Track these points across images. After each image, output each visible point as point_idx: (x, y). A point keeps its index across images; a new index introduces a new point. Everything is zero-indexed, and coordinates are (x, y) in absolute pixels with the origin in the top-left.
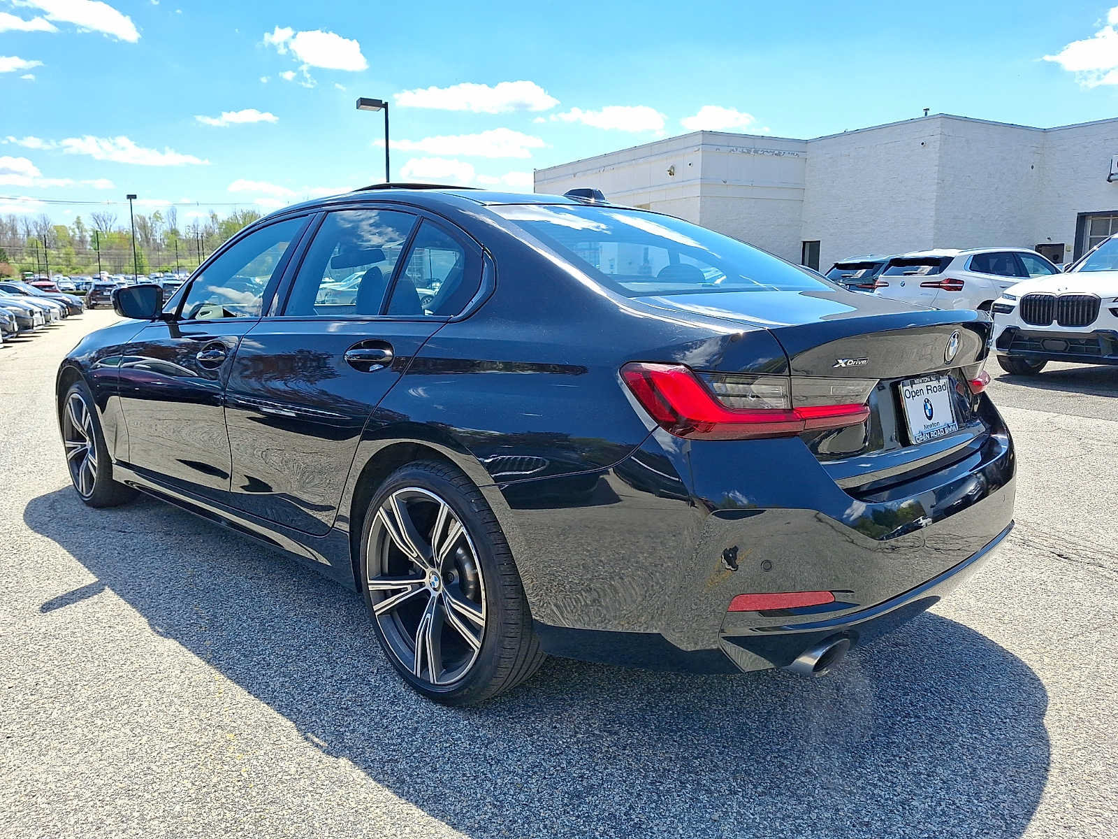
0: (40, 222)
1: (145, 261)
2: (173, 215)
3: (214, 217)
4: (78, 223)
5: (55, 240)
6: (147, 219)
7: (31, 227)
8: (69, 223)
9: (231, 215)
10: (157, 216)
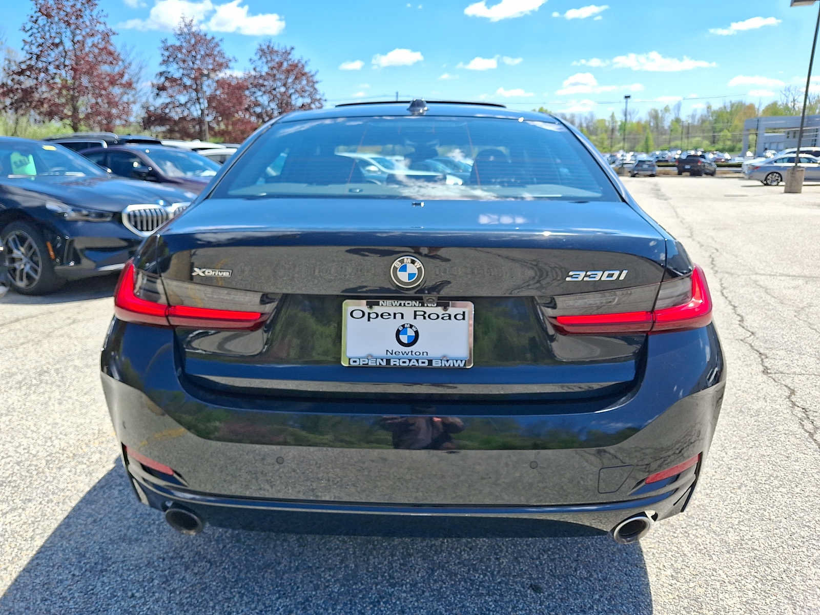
0: (589, 117)
1: (651, 143)
2: (678, 107)
3: (709, 108)
4: (613, 116)
5: (596, 129)
6: (659, 112)
7: (583, 121)
8: (607, 117)
9: (721, 105)
10: (666, 109)
